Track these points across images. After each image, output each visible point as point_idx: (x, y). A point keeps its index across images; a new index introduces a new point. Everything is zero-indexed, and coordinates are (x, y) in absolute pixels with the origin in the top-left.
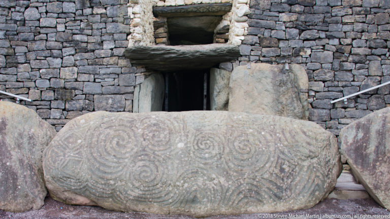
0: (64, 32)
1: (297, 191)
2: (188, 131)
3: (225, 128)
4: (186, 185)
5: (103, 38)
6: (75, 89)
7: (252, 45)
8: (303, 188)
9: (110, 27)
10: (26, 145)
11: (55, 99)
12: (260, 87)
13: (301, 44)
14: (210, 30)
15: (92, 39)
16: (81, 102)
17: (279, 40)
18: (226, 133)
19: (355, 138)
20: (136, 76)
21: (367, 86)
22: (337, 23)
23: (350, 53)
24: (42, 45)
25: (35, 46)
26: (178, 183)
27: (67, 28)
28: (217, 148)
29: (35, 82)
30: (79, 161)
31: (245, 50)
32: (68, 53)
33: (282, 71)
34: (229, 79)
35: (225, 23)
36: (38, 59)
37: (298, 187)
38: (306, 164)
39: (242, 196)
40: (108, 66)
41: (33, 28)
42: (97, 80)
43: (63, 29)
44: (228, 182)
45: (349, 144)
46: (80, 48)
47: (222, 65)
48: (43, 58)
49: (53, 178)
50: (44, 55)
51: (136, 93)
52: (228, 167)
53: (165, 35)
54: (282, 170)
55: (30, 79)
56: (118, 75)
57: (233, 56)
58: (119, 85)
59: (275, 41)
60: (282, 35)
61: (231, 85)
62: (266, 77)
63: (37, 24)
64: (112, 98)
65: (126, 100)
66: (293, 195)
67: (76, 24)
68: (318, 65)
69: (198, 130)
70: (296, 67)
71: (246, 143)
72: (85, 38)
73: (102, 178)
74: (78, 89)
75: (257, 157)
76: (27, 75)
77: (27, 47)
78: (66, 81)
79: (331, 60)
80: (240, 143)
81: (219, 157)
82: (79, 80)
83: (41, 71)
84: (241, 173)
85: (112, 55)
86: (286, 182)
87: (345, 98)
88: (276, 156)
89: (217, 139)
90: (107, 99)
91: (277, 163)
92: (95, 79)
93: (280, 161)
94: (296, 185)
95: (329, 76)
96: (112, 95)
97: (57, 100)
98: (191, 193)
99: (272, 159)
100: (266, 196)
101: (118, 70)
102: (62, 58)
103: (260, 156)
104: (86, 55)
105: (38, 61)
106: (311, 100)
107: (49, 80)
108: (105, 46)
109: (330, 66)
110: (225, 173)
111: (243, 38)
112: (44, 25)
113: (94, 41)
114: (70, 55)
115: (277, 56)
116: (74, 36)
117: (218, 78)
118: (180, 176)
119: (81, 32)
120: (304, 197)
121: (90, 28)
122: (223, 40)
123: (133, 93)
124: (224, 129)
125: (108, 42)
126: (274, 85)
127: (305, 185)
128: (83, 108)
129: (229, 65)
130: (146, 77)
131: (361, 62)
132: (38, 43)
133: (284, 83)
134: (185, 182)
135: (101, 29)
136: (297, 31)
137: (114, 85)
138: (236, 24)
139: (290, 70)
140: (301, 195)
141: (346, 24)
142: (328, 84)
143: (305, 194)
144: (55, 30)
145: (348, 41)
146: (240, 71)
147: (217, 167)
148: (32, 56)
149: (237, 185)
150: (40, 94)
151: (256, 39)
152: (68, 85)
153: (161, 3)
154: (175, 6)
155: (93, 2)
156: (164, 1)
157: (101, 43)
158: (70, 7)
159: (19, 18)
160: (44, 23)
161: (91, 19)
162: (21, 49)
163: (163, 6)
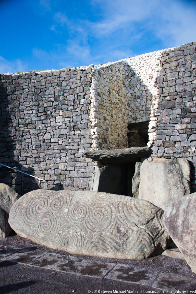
0: (62, 144)
1: (130, 246)
2: (72, 202)
3: (91, 202)
4: (64, 234)
5: (79, 147)
7: (159, 146)
8: (133, 245)
9: (83, 141)
11: (56, 180)
13: (188, 144)
15: (74, 148)
16: (68, 181)
18: (91, 205)
19: (170, 214)
20: (94, 167)
25: (48, 152)
26: (60, 232)
27: (63, 142)
28: (82, 213)
29: (48, 171)
30: (20, 215)
32: (63, 156)
36: (49, 159)
37: (131, 244)
39: (93, 245)
40: (81, 162)
41: (48, 144)
42: (76, 170)
43: (61, 143)
44: (86, 235)
45: (167, 217)
46: (68, 153)
48: (52, 158)
50: (52, 157)
51: (93, 177)
52: (87, 226)
53: (134, 140)
54: (119, 231)
55: (45, 169)
56: (86, 167)
58: (86, 173)
59: (172, 143)
62: (161, 168)
63: (49, 141)
64: (82, 179)
65: (89, 181)
66: (128, 248)
67: (67, 140)
69: (77, 202)
70: (181, 160)
71: (99, 212)
72: (71, 147)
74: (67, 175)
75: (104, 221)
76: (44, 167)
77: (45, 153)
78: (62, 170)
80: (96, 212)
81: (82, 219)
82: (67, 169)
83: (51, 165)
84: (93, 230)
85: (83, 156)
86: (123, 239)
88: (115, 221)
89: (84, 208)
90: (80, 180)
91: (115, 226)
92: (75, 169)
93: (117, 225)
94: (130, 242)
96: (83, 178)
97: (57, 180)
98: (66, 239)
99: (112, 223)
100: (109, 247)
101: (86, 164)
102: (60, 158)
103: (106, 220)
104: (71, 156)
105: (49, 160)
107: (54, 170)
108: (80, 151)
110: (85, 229)
111: (152, 142)
112: (53, 142)
113: (75, 149)
114: (64, 157)
115: (174, 153)
116: (66, 146)
118: (61, 228)
119: (69, 144)
120: (134, 251)
121: (73, 141)
125: (81, 149)
126: (164, 172)
127: (135, 243)
128: (69, 185)
132: (50, 150)
133: (171, 171)
134: (63, 232)
135: (78, 142)
136: (186, 135)
137: (83, 172)
139: (177, 162)
140: (132, 249)
143: (135, 250)
144: (57, 144)
147: (81, 225)
148: (47, 158)
149: (90, 237)
150: (49, 177)
151: (161, 142)
152: (62, 173)
153: (133, 122)
154: (142, 122)
155: (74, 128)
156: (136, 120)
157: (78, 150)
158: (64, 131)
159: (41, 139)
160: (53, 140)
161: (74, 137)
162: (42, 154)
163: (135, 123)
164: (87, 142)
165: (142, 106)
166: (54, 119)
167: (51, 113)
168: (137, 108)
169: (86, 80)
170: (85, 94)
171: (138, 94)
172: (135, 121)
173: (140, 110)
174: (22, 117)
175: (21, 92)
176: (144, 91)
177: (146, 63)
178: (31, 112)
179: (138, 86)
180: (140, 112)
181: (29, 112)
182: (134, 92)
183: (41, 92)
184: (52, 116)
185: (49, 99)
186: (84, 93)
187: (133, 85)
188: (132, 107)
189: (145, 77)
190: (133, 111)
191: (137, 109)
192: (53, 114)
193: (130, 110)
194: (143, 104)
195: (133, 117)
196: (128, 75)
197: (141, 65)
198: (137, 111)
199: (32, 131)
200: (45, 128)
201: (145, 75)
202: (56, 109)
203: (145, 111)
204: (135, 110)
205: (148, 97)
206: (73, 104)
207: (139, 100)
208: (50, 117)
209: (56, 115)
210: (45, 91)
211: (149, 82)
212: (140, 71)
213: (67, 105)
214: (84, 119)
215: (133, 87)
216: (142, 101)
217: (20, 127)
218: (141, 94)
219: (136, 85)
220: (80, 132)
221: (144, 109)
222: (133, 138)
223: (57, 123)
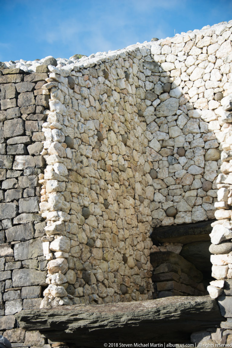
5: (6, 296)
9: (18, 276)
53: (171, 275)
125: (13, 302)
135: (4, 281)
153: (167, 222)
154: (192, 223)
156: (174, 217)
157: (3, 305)
163: (173, 225)
164: (32, 281)
165: (192, 177)
168: (178, 181)
169: (33, 100)
170: (29, 140)
171: (181, 141)
172: (172, 219)
173: (187, 187)
176: (197, 133)
177: (204, 55)
179: (182, 120)
180: (187, 194)
182: (170, 138)
186: (25, 139)
187: (166, 117)
188: (162, 180)
189: (201, 96)
190: (165, 192)
191: (179, 184)
193: (159, 187)
194: (194, 170)
195: (165, 207)
196: (153, 90)
197: (190, 60)
198: (179, 192)
201: (202, 89)
203: (199, 190)
204: (171, 187)
205: (209, 152)
207: (182, 160)
211: (211, 108)
212: (187, 79)
214: (23, 213)
215: (166, 121)
216: (192, 162)
218: (190, 143)
219: (175, 117)
220: (10, 251)
221: (197, 184)
222: (167, 270)
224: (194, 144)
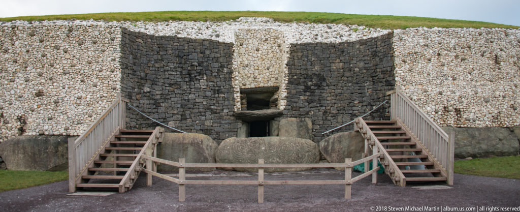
0: (206, 105)
2: (265, 143)
5: (224, 107)
6: (212, 130)
7: (288, 110)
9: (226, 103)
10: (209, 149)
12: (292, 128)
13: (309, 109)
14: (268, 100)
15: (218, 108)
16: (214, 135)
17: (300, 107)
19: (324, 145)
20: (238, 124)
21: (337, 126)
22: (324, 100)
23: (330, 113)
24: (197, 111)
25: (194, 111)
27: (208, 103)
28: (276, 149)
30: (229, 154)
31: (285, 112)
32: (208, 114)
33: (301, 121)
34: (278, 125)
35: (276, 97)
36: (195, 117)
37: (305, 162)
38: (307, 154)
40: (226, 120)
41: (193, 103)
42: (221, 126)
43: (206, 103)
44: (280, 160)
45: (322, 147)
46: (213, 112)
47: (275, 119)
48: (197, 116)
49: (220, 160)
51: (239, 132)
52: (280, 155)
53: (246, 103)
54: (298, 156)
55: (192, 126)
56: (230, 123)
57: (280, 115)
58: (231, 128)
59: (298, 108)
60: (301, 105)
61: (280, 127)
62: (294, 124)
63: (194, 101)
64: (228, 134)
65: (234, 134)
67: (211, 101)
68: (316, 118)
69: (269, 143)
70: (307, 119)
71: (286, 147)
72: (216, 107)
73: (237, 159)
76: (191, 123)
77: (190, 111)
78: (208, 126)
79: (322, 115)
80: (284, 147)
81: (277, 152)
82: (213, 126)
83: (197, 122)
84: (284, 157)
85: (228, 115)
86: (300, 160)
87: (327, 132)
88: (296, 151)
89: (276, 146)
90: (226, 134)
93: (298, 153)
95: (321, 123)
99: (295, 153)
101: (230, 121)
102: (206, 116)
103: (291, 151)
104: (216, 115)
106: (313, 133)
107: (200, 126)
108: (224, 111)
109: (321, 118)
110: (279, 157)
111: (284, 107)
112: (198, 101)
115: (299, 115)
116: (211, 106)
117: (274, 124)
118: (264, 158)
119: (214, 104)
121: (217, 103)
122: (274, 106)
123: (237, 131)
124: (278, 143)
125: (226, 109)
126: (298, 127)
128: (215, 138)
129: (278, 119)
130: (242, 125)
131: (334, 116)
132: (195, 109)
133: (301, 126)
134: (265, 160)
135: (223, 103)
136: (307, 103)
137: (228, 128)
138: (282, 101)
139: (305, 121)
141: (328, 100)
142: (321, 126)
144: (202, 104)
145: (329, 108)
146: (283, 121)
147: (276, 155)
148: (192, 115)
151: (290, 107)
152: (208, 128)
153: (243, 87)
154: (251, 88)
155: (219, 92)
156: (245, 86)
157: (223, 110)
158: (209, 94)
159: (186, 98)
160: (197, 100)
161: (218, 99)
162: (188, 112)
163: (245, 88)
164: (231, 104)
166: (198, 82)
167: (195, 76)
169: (229, 52)
171: (246, 62)
174: (167, 77)
175: (165, 53)
176: (251, 61)
178: (175, 73)
179: (247, 56)
180: (249, 79)
181: (173, 73)
182: (243, 61)
183: (184, 55)
184: (197, 79)
185: (193, 63)
186: (227, 64)
187: (241, 54)
188: (241, 74)
189: (252, 49)
190: (242, 78)
192: (196, 77)
193: (240, 76)
194: (251, 72)
195: (242, 83)
196: (237, 44)
197: (248, 37)
198: (246, 78)
199: (176, 91)
200: (189, 89)
201: (252, 47)
202: (200, 73)
203: (253, 78)
205: (256, 67)
206: (217, 71)
207: (247, 68)
208: (194, 80)
209: (199, 78)
210: (189, 55)
211: (256, 53)
212: (247, 42)
213: (211, 71)
214: (227, 85)
217: (166, 86)
219: (245, 54)
220: (224, 95)
221: (252, 76)
223: (202, 86)
224: (251, 64)
